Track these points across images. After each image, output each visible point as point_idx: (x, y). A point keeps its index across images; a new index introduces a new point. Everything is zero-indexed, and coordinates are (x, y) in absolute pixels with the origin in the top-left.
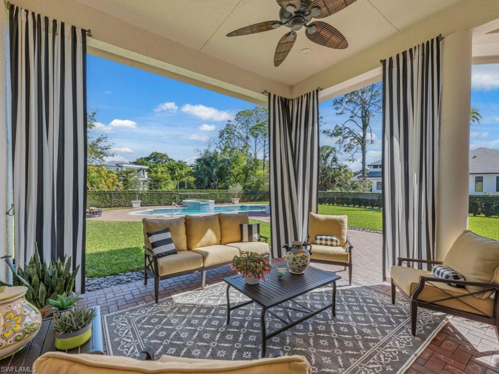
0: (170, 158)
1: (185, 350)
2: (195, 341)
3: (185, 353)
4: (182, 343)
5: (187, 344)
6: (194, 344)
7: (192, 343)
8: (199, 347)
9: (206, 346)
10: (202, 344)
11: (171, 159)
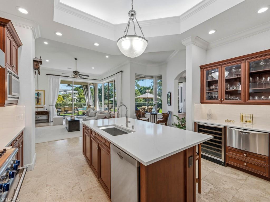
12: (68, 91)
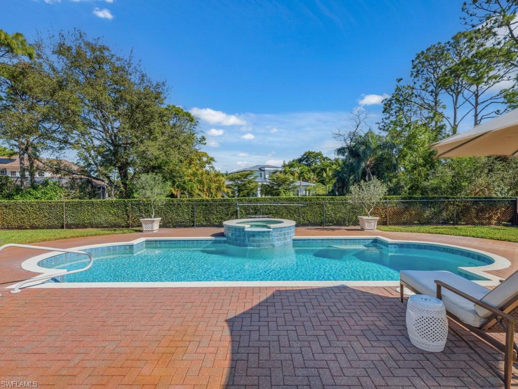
0: (324, 156)
11: (326, 158)
12: (266, 169)
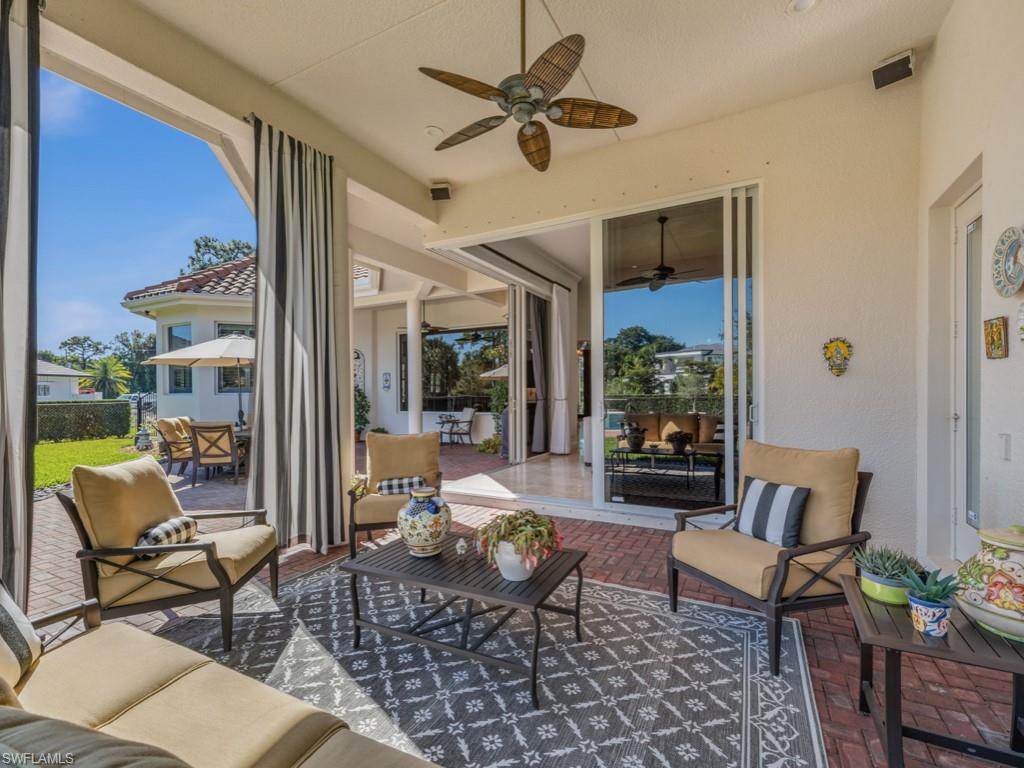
1: (661, 733)
2: (628, 732)
3: (668, 728)
4: (655, 750)
5: (647, 739)
6: (636, 731)
7: (636, 735)
8: (634, 718)
9: (622, 709)
10: (624, 719)
